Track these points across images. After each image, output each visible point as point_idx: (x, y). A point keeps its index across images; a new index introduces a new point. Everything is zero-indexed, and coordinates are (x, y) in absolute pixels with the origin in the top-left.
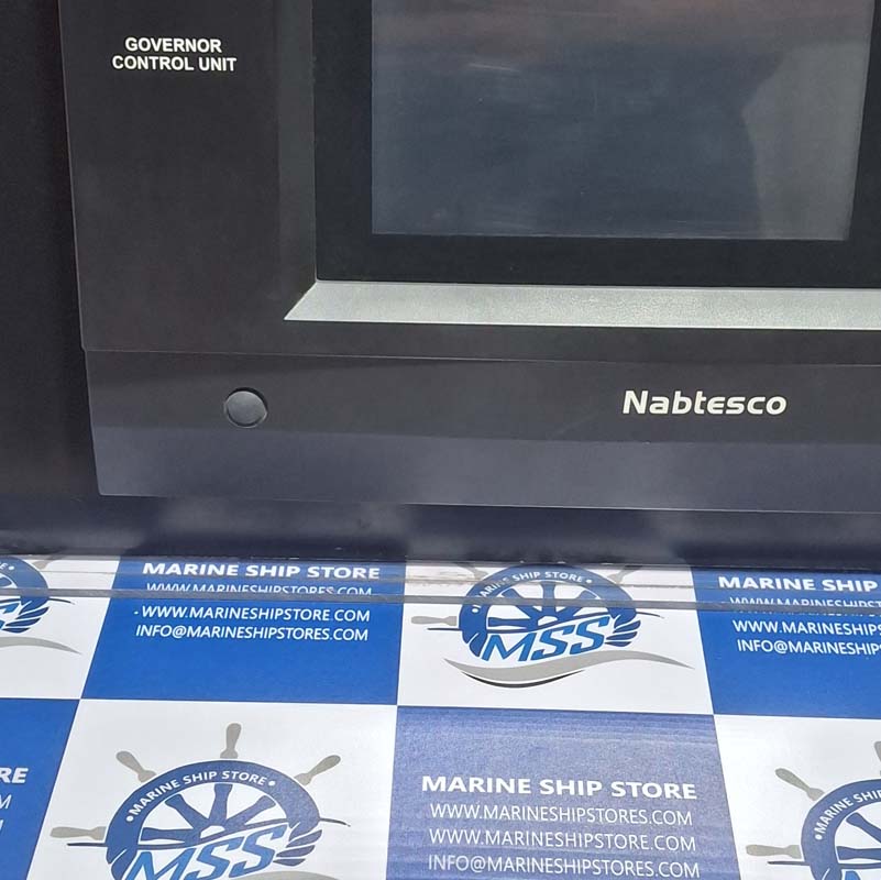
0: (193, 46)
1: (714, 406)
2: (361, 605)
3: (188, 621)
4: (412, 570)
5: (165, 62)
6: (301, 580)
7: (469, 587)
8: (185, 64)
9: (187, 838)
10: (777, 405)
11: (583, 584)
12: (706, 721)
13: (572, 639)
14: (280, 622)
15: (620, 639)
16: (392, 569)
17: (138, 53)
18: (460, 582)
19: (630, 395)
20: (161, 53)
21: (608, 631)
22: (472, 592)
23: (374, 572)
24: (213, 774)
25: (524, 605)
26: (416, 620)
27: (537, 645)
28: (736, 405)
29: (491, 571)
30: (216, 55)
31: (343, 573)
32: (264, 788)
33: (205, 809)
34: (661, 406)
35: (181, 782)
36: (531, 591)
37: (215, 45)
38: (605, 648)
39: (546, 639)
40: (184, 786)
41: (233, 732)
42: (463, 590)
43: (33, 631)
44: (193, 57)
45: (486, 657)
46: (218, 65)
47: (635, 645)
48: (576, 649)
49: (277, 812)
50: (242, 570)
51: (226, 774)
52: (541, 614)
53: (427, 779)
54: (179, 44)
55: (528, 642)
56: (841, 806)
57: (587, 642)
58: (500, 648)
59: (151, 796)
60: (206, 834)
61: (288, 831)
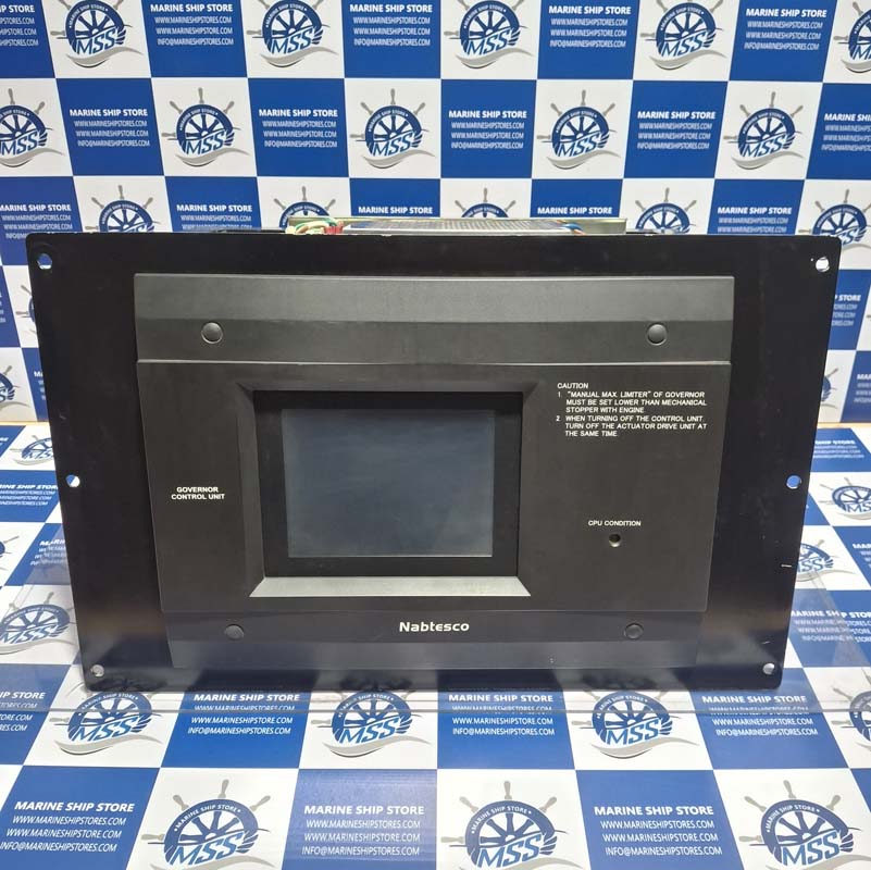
0: (206, 490)
1: (439, 628)
2: (288, 714)
3: (212, 725)
4: (315, 696)
5: (194, 496)
6: (263, 702)
7: (338, 704)
8: (202, 497)
9: (199, 839)
10: (465, 627)
11: (389, 701)
12: (433, 772)
13: (381, 730)
14: (252, 725)
15: (402, 730)
16: (305, 695)
17: (182, 493)
18: (334, 701)
19: (402, 624)
20: (192, 493)
21: (397, 725)
22: (340, 707)
23: (297, 697)
24: (214, 806)
26: (313, 722)
27: (365, 734)
28: (448, 627)
29: (349, 694)
30: (216, 493)
31: (283, 698)
32: (236, 813)
33: (208, 825)
34: (416, 628)
35: (199, 810)
36: (365, 705)
37: (215, 489)
38: (395, 734)
39: (369, 731)
40: (201, 813)
41: (225, 783)
42: (335, 706)
43: (144, 732)
44: (206, 494)
45: (341, 742)
46: (217, 497)
47: (409, 732)
48: (382, 735)
49: (240, 826)
50: (238, 698)
51: (219, 807)
52: (369, 717)
53: (307, 807)
54: (200, 489)
55: (361, 732)
56: (484, 816)
57: (387, 732)
58: (349, 737)
59: (186, 818)
60: (207, 837)
61: (244, 835)
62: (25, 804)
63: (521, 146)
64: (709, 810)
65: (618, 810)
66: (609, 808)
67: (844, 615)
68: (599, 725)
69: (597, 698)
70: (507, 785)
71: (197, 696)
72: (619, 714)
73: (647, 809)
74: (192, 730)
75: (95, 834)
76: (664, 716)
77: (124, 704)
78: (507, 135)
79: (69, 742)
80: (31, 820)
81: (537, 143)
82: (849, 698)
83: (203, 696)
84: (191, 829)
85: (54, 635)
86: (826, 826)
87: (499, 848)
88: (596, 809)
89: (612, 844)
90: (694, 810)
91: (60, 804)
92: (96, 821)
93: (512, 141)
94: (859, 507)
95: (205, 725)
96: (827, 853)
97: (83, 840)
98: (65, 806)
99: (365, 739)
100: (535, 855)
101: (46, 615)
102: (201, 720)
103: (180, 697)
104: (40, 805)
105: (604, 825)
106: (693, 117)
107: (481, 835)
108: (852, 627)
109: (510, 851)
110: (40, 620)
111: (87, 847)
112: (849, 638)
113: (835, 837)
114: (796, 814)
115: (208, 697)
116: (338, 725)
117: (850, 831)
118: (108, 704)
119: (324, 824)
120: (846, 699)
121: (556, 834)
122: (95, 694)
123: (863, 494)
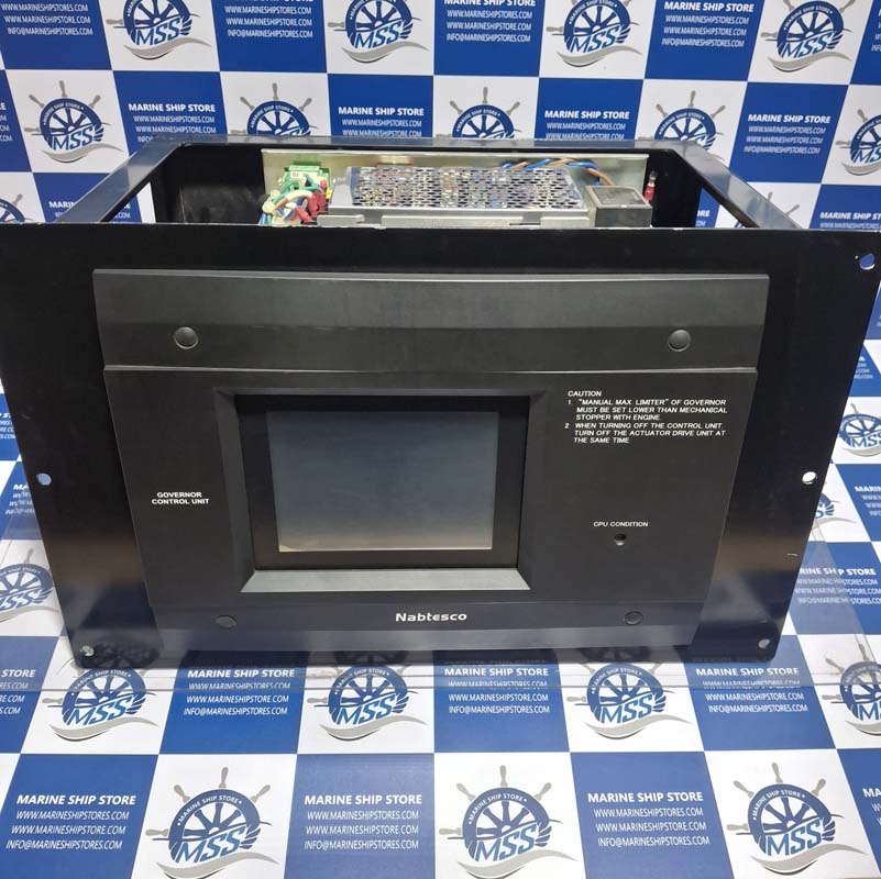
0: (188, 495)
1: (436, 618)
2: (284, 692)
4: (310, 671)
5: (176, 501)
6: (258, 679)
7: (334, 680)
8: (185, 502)
10: (463, 617)
11: (385, 676)
12: (429, 757)
13: (378, 709)
14: (248, 705)
15: (398, 709)
16: (300, 670)
17: (163, 498)
18: (329, 677)
19: (398, 615)
20: (174, 498)
21: (393, 704)
22: (335, 684)
23: (292, 672)
24: (215, 797)
25: (359, 691)
26: (310, 701)
27: (362, 714)
28: (445, 617)
29: (345, 669)
30: (199, 498)
31: (278, 673)
32: (237, 805)
34: (412, 618)
35: (201, 802)
37: (199, 494)
38: (392, 714)
39: (366, 710)
40: (203, 805)
41: (225, 771)
42: (330, 683)
43: (139, 713)
44: (189, 499)
45: (339, 723)
46: (201, 502)
47: (405, 711)
48: (379, 715)
49: (242, 819)
50: (232, 674)
51: (220, 798)
52: (365, 695)
53: (307, 798)
54: (182, 494)
55: (358, 712)
56: (481, 804)
57: (384, 711)
58: (346, 717)
59: (188, 810)
60: (211, 832)
61: (247, 829)
62: (27, 797)
63: (527, 39)
64: (699, 797)
65: (611, 797)
66: (603, 795)
67: (841, 572)
68: (594, 701)
69: (592, 671)
70: (503, 770)
71: (190, 672)
72: (614, 689)
73: (639, 795)
74: (188, 711)
75: (99, 830)
76: (658, 691)
77: (117, 682)
78: (512, 26)
79: (64, 726)
80: (34, 815)
81: (546, 36)
82: (841, 669)
83: (196, 672)
84: (194, 824)
85: (38, 601)
86: (811, 813)
87: (495, 840)
88: (590, 796)
89: (605, 834)
90: (684, 797)
91: (62, 797)
92: (99, 815)
93: (517, 33)
94: (864, 440)
95: (201, 705)
96: (810, 842)
97: (89, 837)
98: (67, 800)
99: (362, 720)
100: (531, 847)
101: (28, 577)
102: (197, 700)
103: (173, 673)
104: (41, 799)
105: (597, 813)
106: (729, 9)
107: (478, 826)
108: (848, 587)
109: (506, 844)
110: (22, 584)
111: (93, 844)
112: (845, 600)
113: (818, 825)
114: (782, 800)
115: (202, 674)
116: (335, 704)
117: (833, 819)
118: (100, 683)
119: (325, 816)
120: (837, 671)
121: (551, 824)
122: (86, 671)
123: (869, 424)
